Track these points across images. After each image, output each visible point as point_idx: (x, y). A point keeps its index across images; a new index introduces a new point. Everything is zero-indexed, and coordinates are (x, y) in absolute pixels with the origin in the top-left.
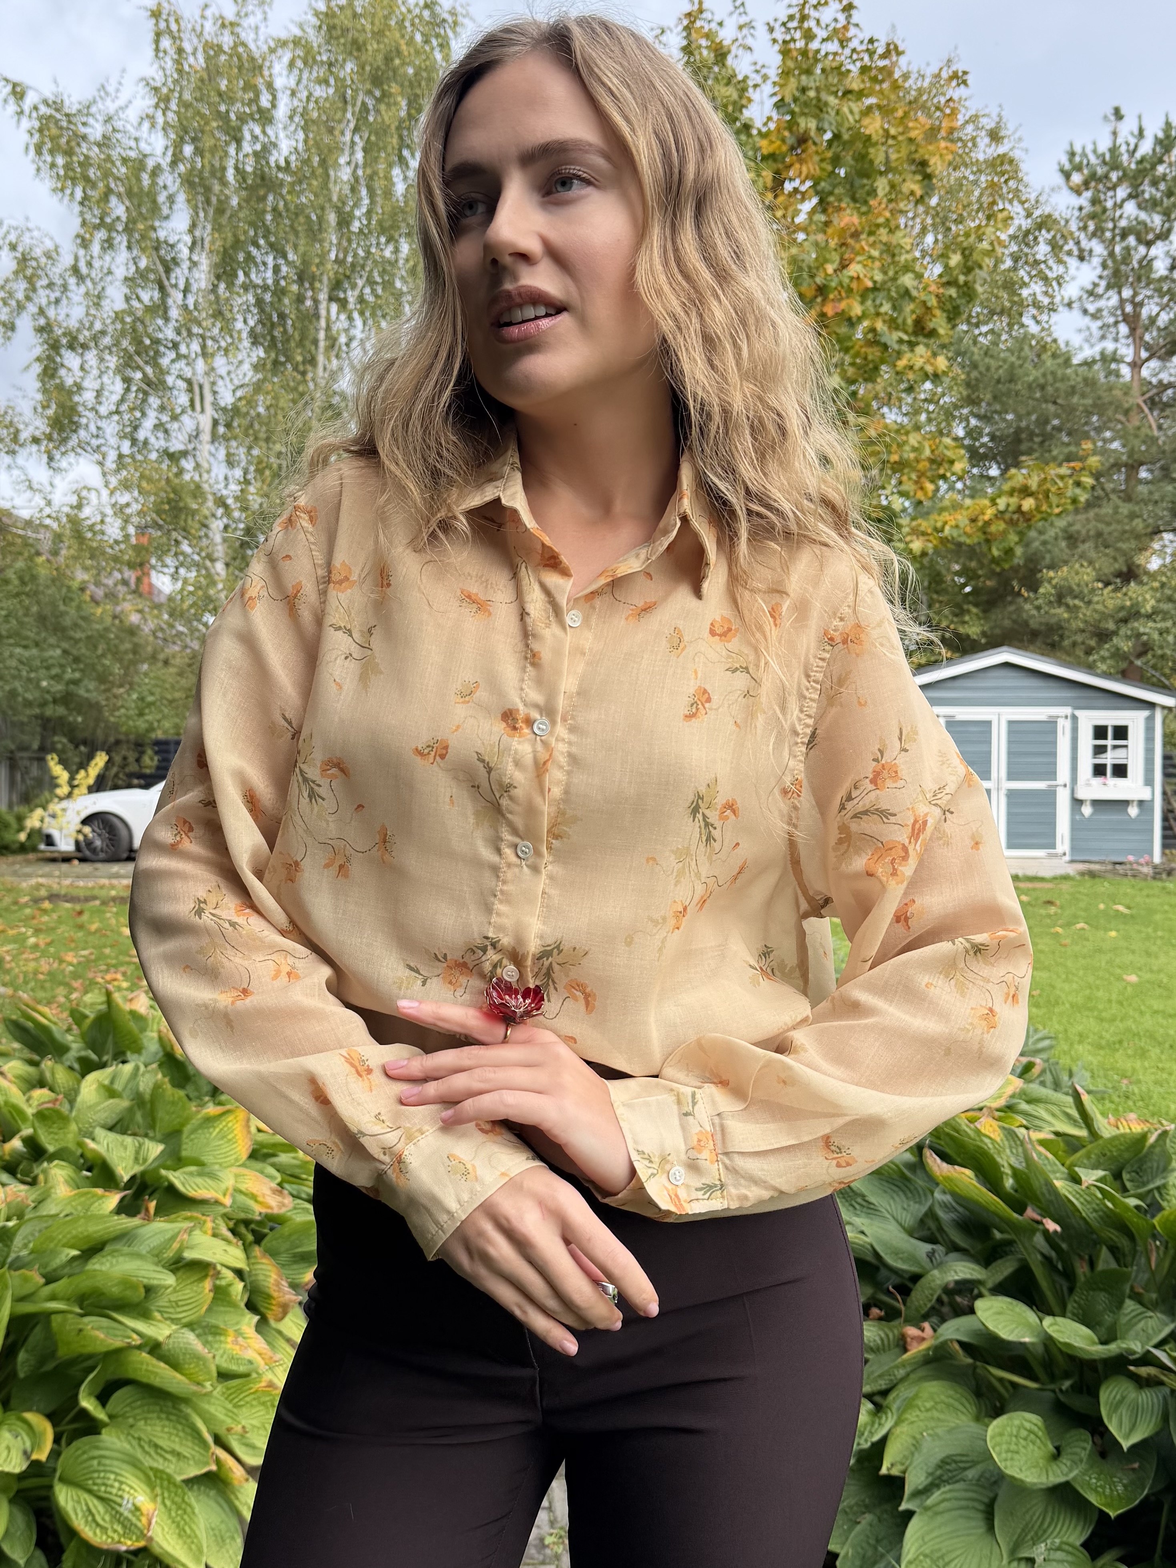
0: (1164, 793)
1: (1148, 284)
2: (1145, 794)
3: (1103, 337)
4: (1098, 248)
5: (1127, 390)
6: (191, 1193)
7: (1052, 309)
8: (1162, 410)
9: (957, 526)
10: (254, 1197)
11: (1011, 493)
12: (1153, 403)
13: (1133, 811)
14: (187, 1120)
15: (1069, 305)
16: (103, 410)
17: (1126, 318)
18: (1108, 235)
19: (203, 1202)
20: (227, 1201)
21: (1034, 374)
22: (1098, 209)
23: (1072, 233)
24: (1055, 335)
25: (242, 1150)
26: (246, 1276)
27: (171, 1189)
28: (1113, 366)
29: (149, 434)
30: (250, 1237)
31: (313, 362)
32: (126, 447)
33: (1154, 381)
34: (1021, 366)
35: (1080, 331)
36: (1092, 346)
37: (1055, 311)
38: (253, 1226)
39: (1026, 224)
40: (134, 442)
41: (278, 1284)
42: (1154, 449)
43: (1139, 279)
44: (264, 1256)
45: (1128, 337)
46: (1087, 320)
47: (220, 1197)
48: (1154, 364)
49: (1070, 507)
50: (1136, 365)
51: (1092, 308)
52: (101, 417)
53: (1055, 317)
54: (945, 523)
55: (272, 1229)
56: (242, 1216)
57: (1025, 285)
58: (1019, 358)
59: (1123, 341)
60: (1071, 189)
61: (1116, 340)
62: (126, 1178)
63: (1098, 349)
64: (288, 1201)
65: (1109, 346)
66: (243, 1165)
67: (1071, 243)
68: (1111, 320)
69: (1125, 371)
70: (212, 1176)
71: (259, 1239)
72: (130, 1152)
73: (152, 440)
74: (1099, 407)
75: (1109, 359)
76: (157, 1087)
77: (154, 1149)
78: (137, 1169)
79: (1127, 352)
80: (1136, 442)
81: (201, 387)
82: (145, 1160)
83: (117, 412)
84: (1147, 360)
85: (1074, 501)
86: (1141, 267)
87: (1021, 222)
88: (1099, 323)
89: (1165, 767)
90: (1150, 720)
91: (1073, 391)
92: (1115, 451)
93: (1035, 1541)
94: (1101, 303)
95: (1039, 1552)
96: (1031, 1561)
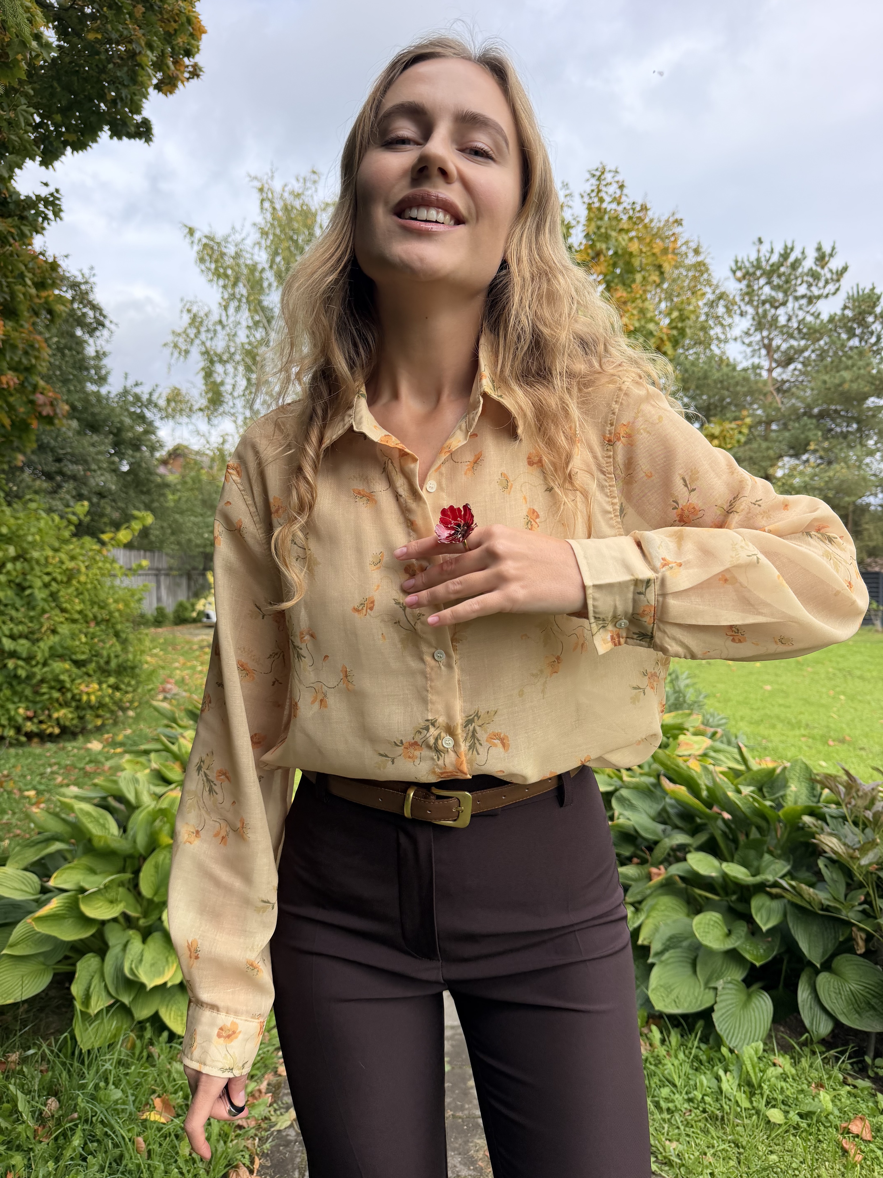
1: (776, 329)
3: (753, 356)
4: (750, 310)
5: (765, 383)
7: (726, 341)
8: (784, 394)
12: (779, 390)
15: (735, 339)
17: (765, 346)
18: (755, 303)
21: (717, 375)
22: (750, 290)
23: (736, 302)
24: (728, 355)
28: (758, 371)
33: (779, 379)
34: (710, 371)
35: (741, 353)
36: (747, 360)
37: (728, 342)
39: (712, 297)
42: (779, 414)
43: (771, 326)
45: (766, 356)
46: (744, 348)
48: (779, 370)
49: (736, 445)
50: (770, 370)
51: (747, 341)
53: (728, 346)
57: (712, 328)
58: (709, 367)
59: (763, 358)
60: (736, 279)
61: (760, 357)
63: (750, 362)
65: (756, 361)
67: (736, 307)
68: (757, 347)
69: (765, 374)
74: (751, 392)
75: (756, 367)
79: (765, 364)
80: (770, 410)
84: (776, 368)
85: (738, 441)
86: (772, 320)
87: (710, 296)
88: (751, 349)
91: (737, 384)
92: (759, 415)
93: (718, 978)
94: (752, 339)
95: (720, 984)
96: (715, 989)
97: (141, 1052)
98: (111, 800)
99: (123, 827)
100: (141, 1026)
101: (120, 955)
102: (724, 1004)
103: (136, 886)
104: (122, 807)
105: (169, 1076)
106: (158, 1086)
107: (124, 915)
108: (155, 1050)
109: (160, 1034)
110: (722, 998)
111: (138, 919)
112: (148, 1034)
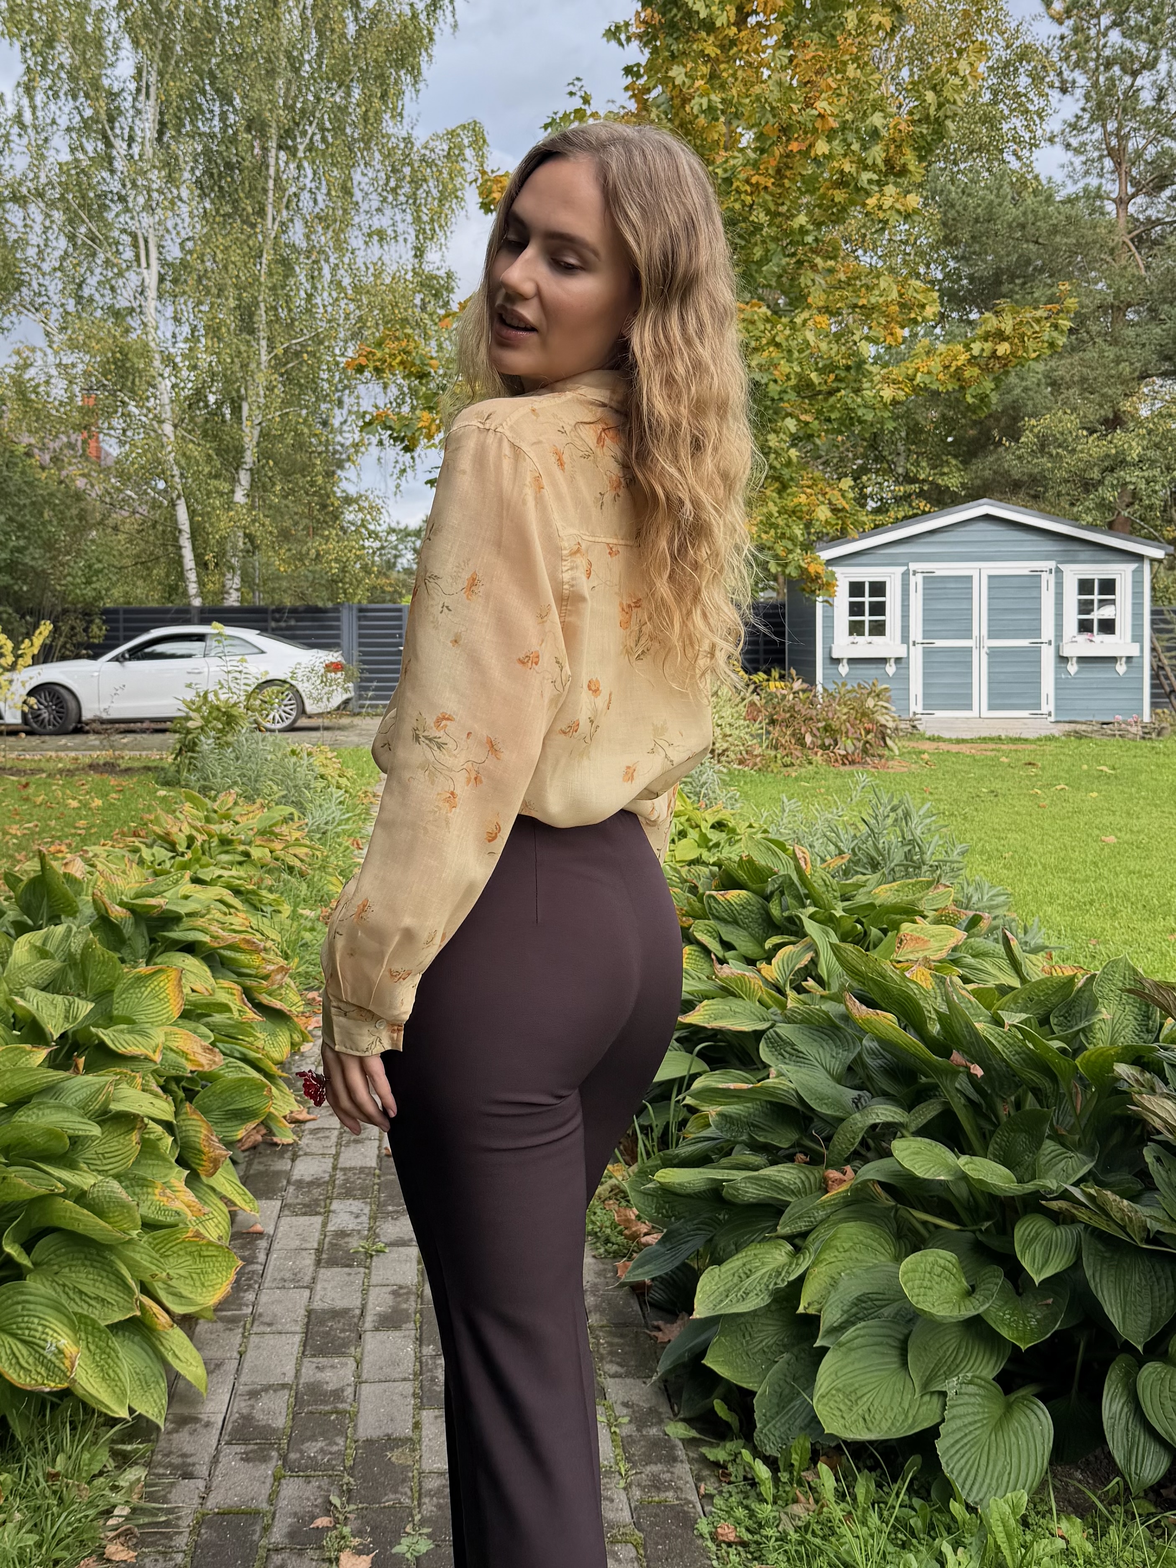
0: (1153, 649)
1: (1135, 116)
2: (1133, 650)
3: (1087, 173)
4: (1082, 80)
5: (1112, 228)
6: (121, 1050)
7: (1034, 145)
8: (1151, 248)
9: (929, 373)
10: (184, 1055)
11: (986, 338)
12: (1139, 241)
13: (1121, 668)
14: (118, 979)
15: (1051, 140)
16: (46, 267)
17: (1111, 153)
18: (1092, 64)
19: (133, 1058)
20: (157, 1058)
21: (1013, 213)
22: (1080, 37)
23: (1053, 65)
24: (1036, 171)
25: (174, 1009)
26: (177, 1131)
27: (102, 1045)
28: (1098, 203)
29: (93, 291)
30: (182, 1094)
31: (261, 212)
32: (71, 305)
33: (1141, 217)
34: (1000, 205)
35: (1063, 166)
36: (1075, 182)
37: (1037, 146)
38: (183, 1084)
39: (1005, 55)
40: (79, 299)
41: (208, 1139)
42: (1141, 291)
43: (1125, 111)
44: (194, 1112)
45: (1113, 172)
46: (1070, 154)
47: (150, 1054)
48: (1140, 200)
49: (1048, 352)
50: (1122, 202)
51: (1074, 143)
52: (44, 275)
53: (1037, 153)
54: (917, 370)
55: (203, 1087)
56: (173, 1073)
57: (1005, 118)
58: (998, 196)
59: (1109, 176)
60: (1052, 17)
61: (1101, 176)
62: (56, 1036)
63: (1081, 184)
64: (219, 1058)
65: (1094, 182)
66: (175, 1024)
67: (1052, 74)
68: (1096, 154)
69: (1110, 207)
70: (143, 1033)
71: (190, 1094)
72: (61, 1009)
73: (97, 297)
74: (1082, 247)
75: (1095, 196)
76: (87, 946)
77: (85, 1008)
78: (68, 1026)
79: (1112, 188)
80: (1123, 283)
81: (146, 241)
82: (75, 1018)
83: (61, 268)
84: (1134, 196)
85: (1052, 345)
86: (1127, 98)
87: (1000, 53)
88: (1083, 158)
89: (1153, 622)
90: (1138, 573)
91: (1054, 230)
92: (1100, 292)
93: (947, 1376)
94: (1086, 137)
95: (951, 1385)
96: (944, 1394)
102: (959, 1423)
110: (955, 1411)
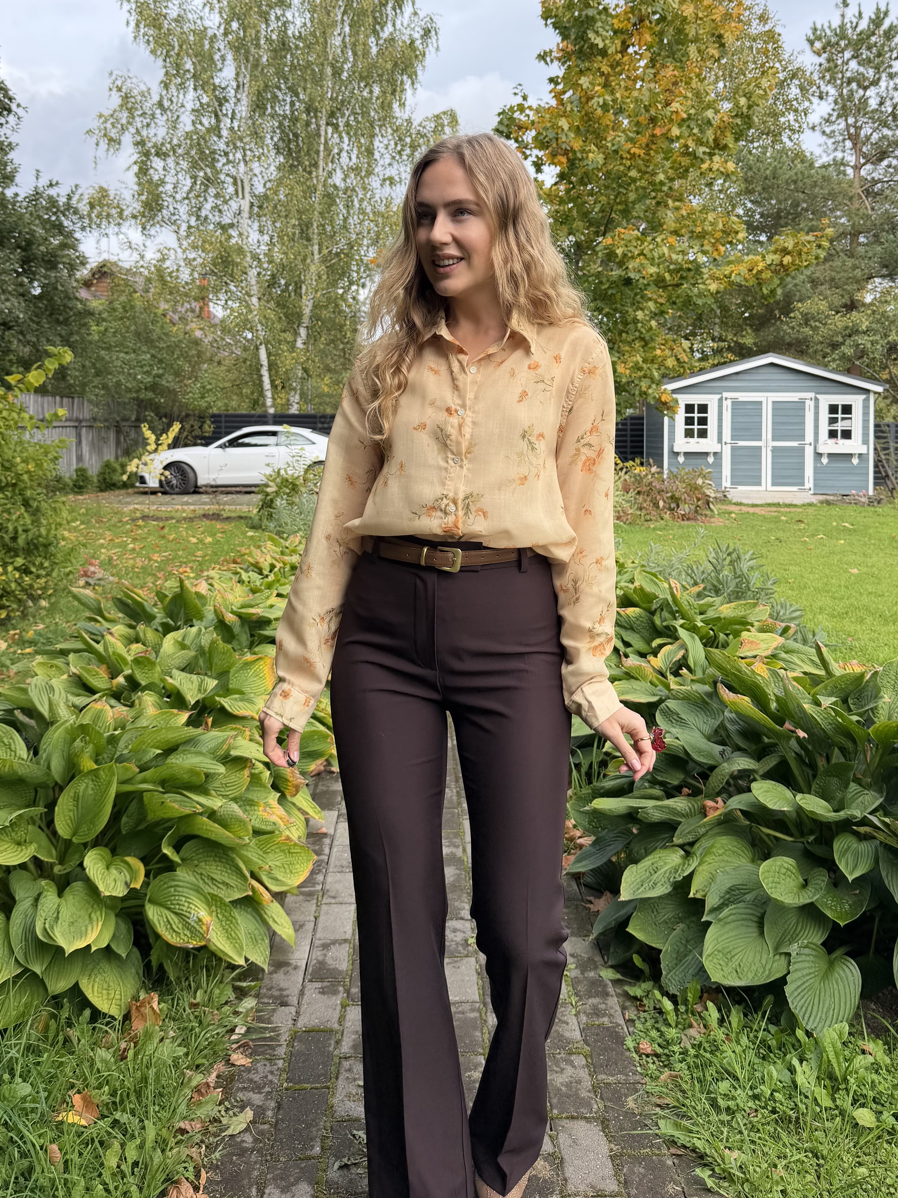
97: (57, 1035)
98: (17, 713)
99: (34, 749)
100: (56, 1001)
101: (30, 911)
103: (49, 822)
104: (32, 722)
105: (92, 1066)
106: (78, 1079)
107: (35, 859)
108: (74, 1033)
109: (80, 1013)
111: (52, 865)
112: (65, 1014)
